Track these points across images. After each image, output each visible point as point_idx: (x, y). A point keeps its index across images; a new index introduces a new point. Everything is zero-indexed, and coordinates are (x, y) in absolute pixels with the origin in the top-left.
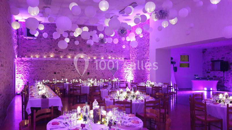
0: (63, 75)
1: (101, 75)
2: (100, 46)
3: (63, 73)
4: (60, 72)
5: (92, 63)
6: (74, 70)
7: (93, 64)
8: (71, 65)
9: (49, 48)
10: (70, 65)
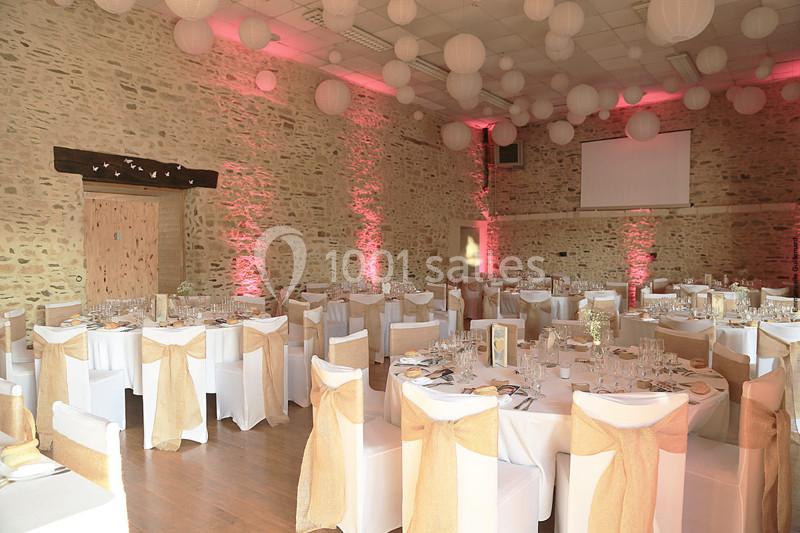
0: (584, 261)
1: (698, 262)
2: (699, 162)
3: (583, 254)
4: (577, 251)
5: (668, 221)
6: (612, 244)
7: (669, 225)
8: (606, 232)
9: (555, 186)
10: (602, 231)
